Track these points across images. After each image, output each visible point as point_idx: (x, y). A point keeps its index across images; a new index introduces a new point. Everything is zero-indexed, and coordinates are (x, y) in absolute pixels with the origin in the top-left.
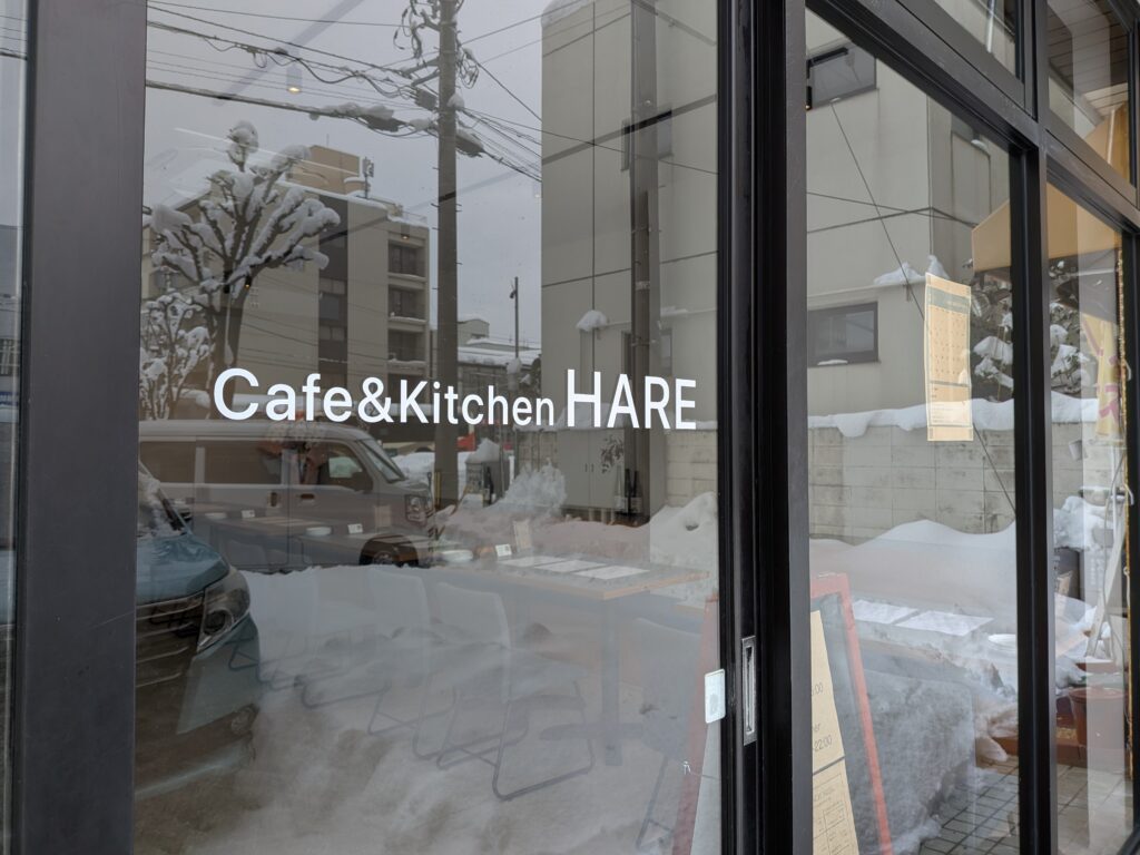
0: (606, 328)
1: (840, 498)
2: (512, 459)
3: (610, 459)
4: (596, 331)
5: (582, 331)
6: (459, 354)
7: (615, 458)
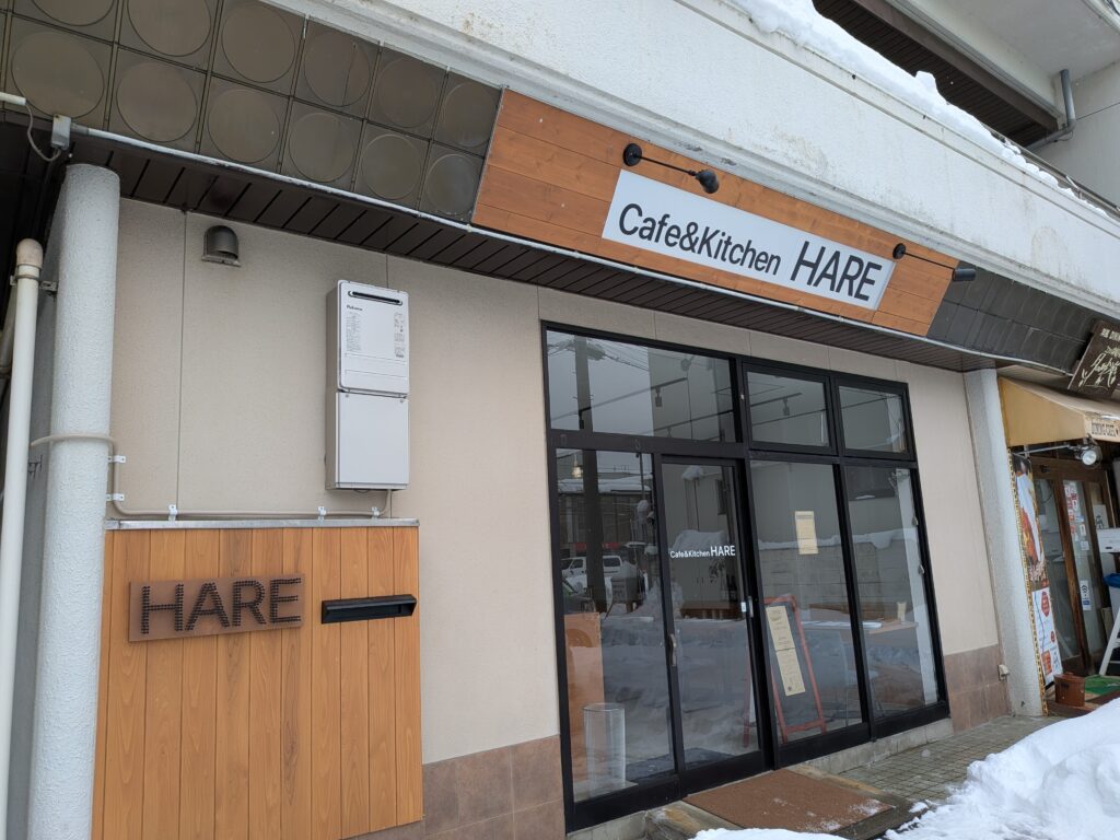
0: (704, 477)
1: (879, 591)
2: (646, 576)
3: (716, 573)
4: (697, 479)
5: (686, 480)
6: (600, 486)
7: (718, 571)
